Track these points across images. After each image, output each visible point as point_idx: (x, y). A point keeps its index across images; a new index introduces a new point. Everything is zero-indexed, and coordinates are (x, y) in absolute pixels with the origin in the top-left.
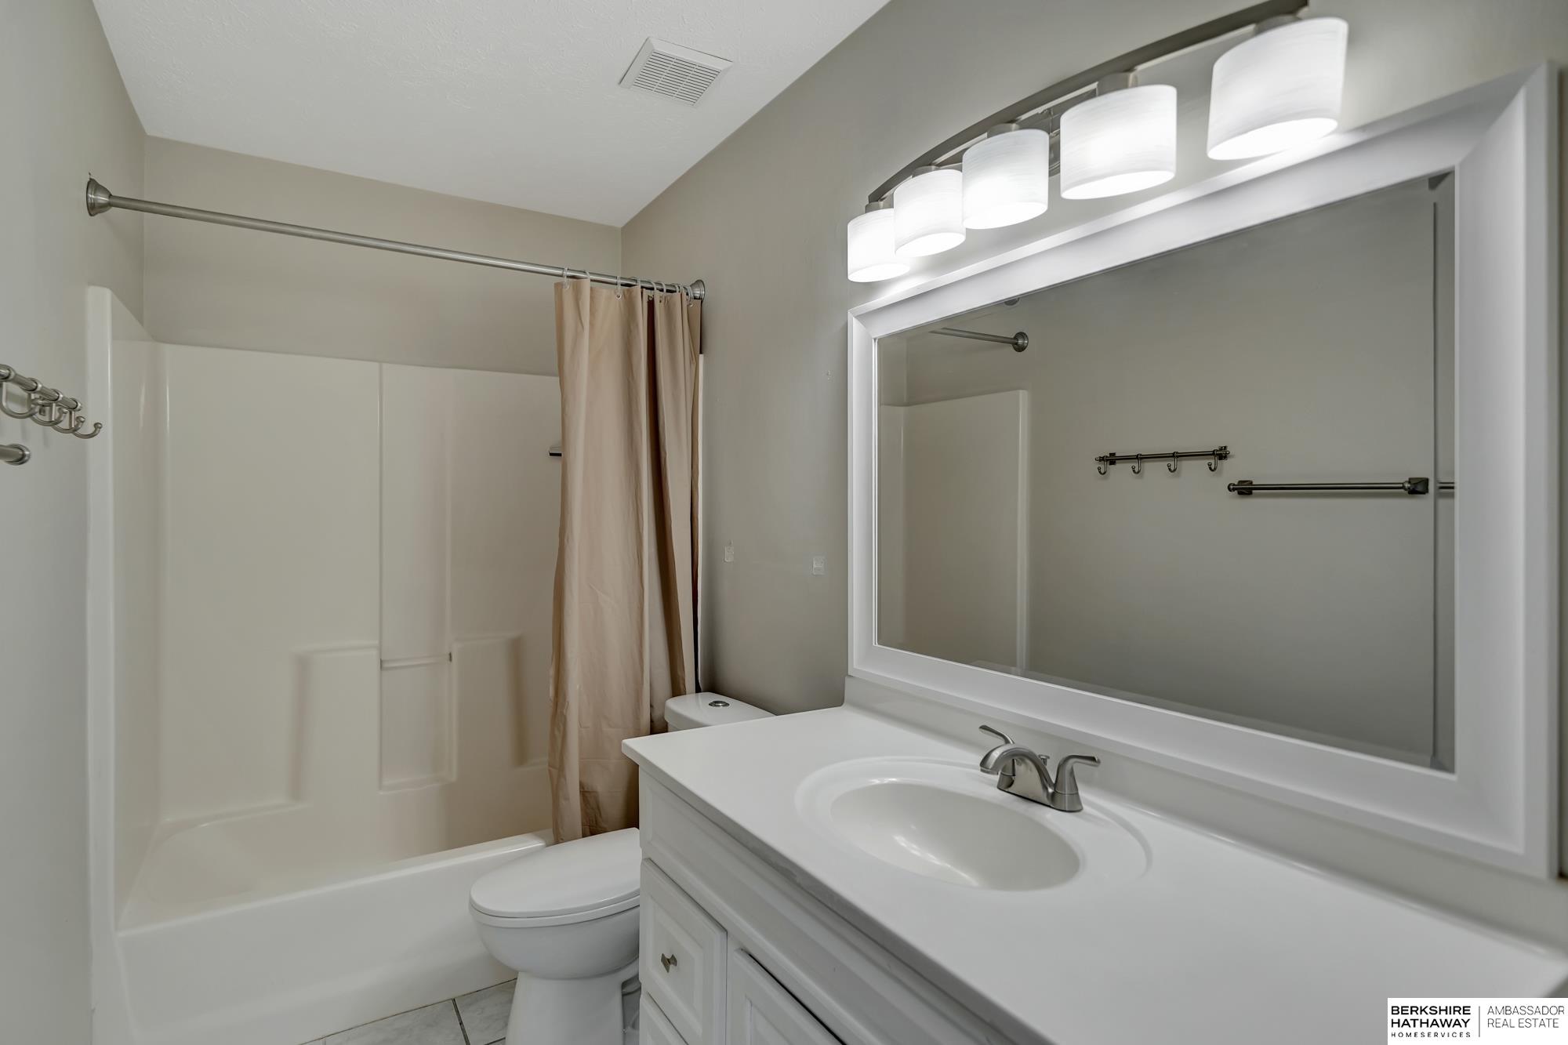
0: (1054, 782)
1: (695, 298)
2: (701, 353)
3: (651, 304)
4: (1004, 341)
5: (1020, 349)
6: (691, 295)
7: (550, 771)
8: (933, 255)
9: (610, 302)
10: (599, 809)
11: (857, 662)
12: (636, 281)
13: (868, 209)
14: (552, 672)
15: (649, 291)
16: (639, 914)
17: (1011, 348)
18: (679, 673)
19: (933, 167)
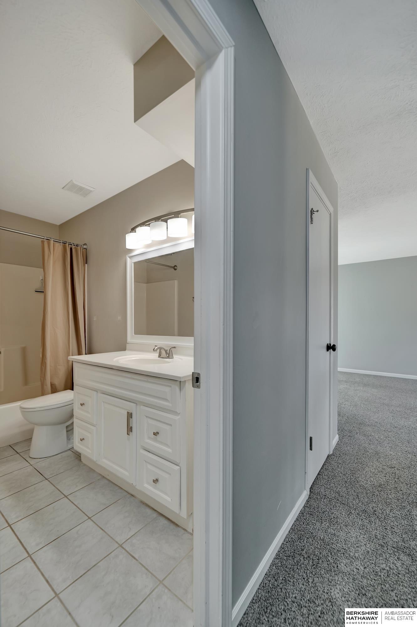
0: (168, 353)
1: (84, 248)
2: (86, 264)
3: (71, 249)
4: (171, 267)
5: (175, 269)
6: (83, 247)
7: (41, 379)
8: (147, 244)
9: (59, 248)
10: (56, 389)
11: (129, 339)
12: (66, 242)
13: (131, 232)
14: (41, 350)
15: (70, 245)
16: (73, 405)
17: (173, 269)
18: (81, 350)
19: (145, 225)
